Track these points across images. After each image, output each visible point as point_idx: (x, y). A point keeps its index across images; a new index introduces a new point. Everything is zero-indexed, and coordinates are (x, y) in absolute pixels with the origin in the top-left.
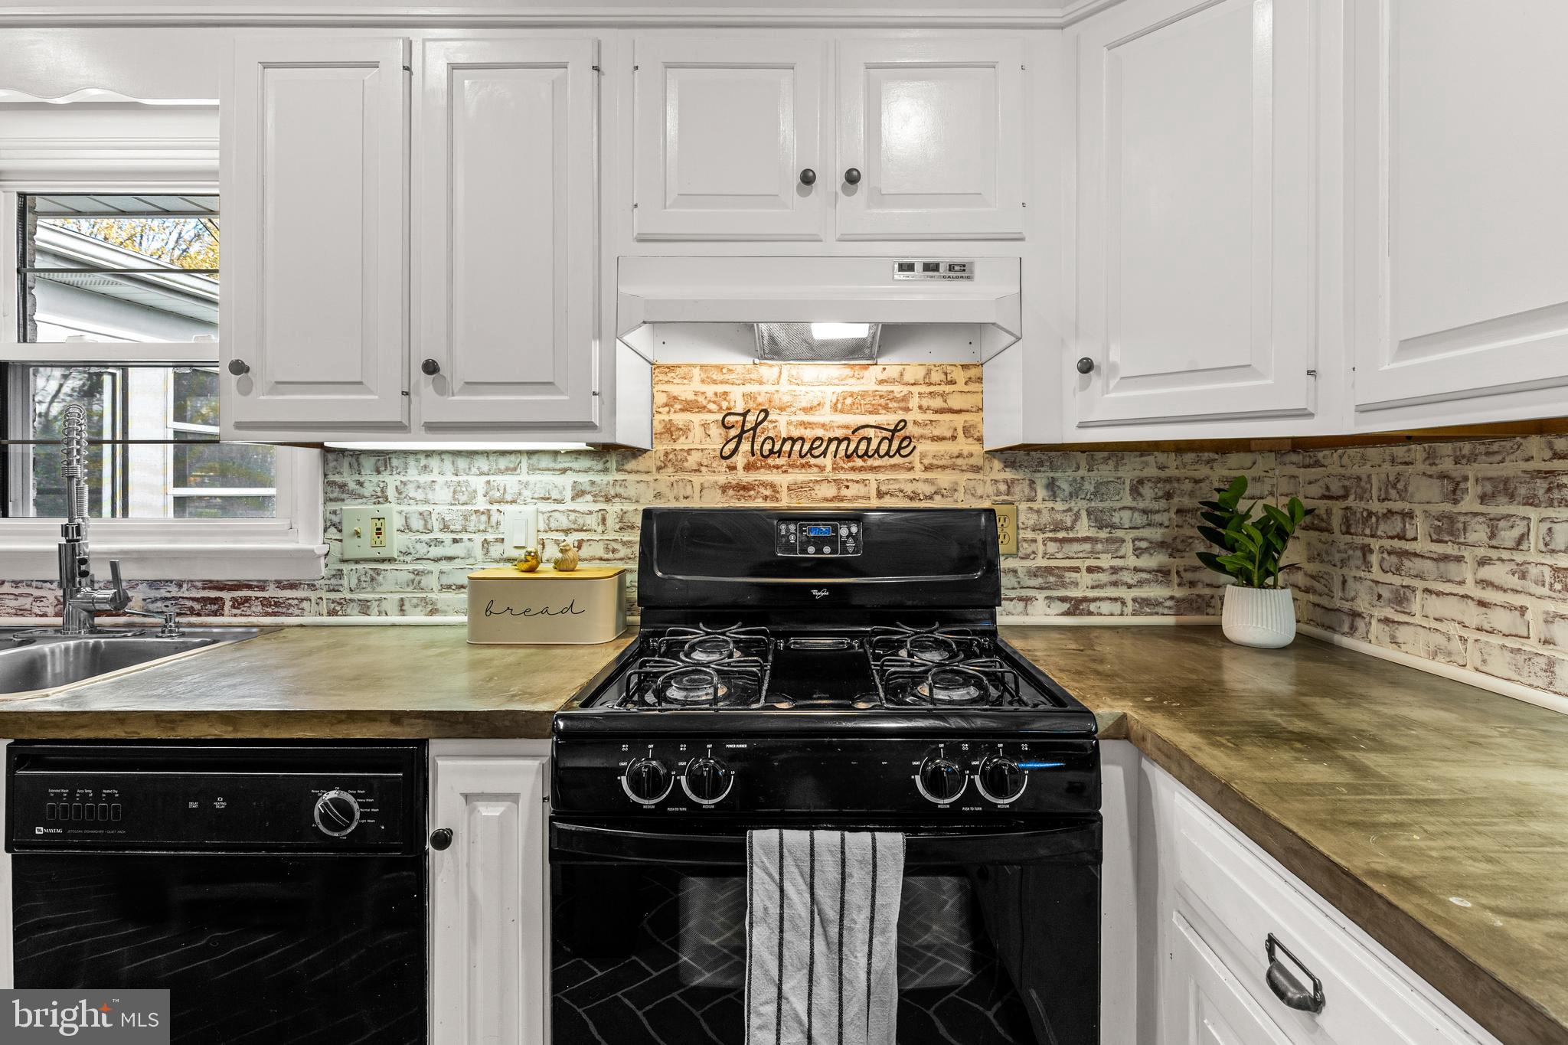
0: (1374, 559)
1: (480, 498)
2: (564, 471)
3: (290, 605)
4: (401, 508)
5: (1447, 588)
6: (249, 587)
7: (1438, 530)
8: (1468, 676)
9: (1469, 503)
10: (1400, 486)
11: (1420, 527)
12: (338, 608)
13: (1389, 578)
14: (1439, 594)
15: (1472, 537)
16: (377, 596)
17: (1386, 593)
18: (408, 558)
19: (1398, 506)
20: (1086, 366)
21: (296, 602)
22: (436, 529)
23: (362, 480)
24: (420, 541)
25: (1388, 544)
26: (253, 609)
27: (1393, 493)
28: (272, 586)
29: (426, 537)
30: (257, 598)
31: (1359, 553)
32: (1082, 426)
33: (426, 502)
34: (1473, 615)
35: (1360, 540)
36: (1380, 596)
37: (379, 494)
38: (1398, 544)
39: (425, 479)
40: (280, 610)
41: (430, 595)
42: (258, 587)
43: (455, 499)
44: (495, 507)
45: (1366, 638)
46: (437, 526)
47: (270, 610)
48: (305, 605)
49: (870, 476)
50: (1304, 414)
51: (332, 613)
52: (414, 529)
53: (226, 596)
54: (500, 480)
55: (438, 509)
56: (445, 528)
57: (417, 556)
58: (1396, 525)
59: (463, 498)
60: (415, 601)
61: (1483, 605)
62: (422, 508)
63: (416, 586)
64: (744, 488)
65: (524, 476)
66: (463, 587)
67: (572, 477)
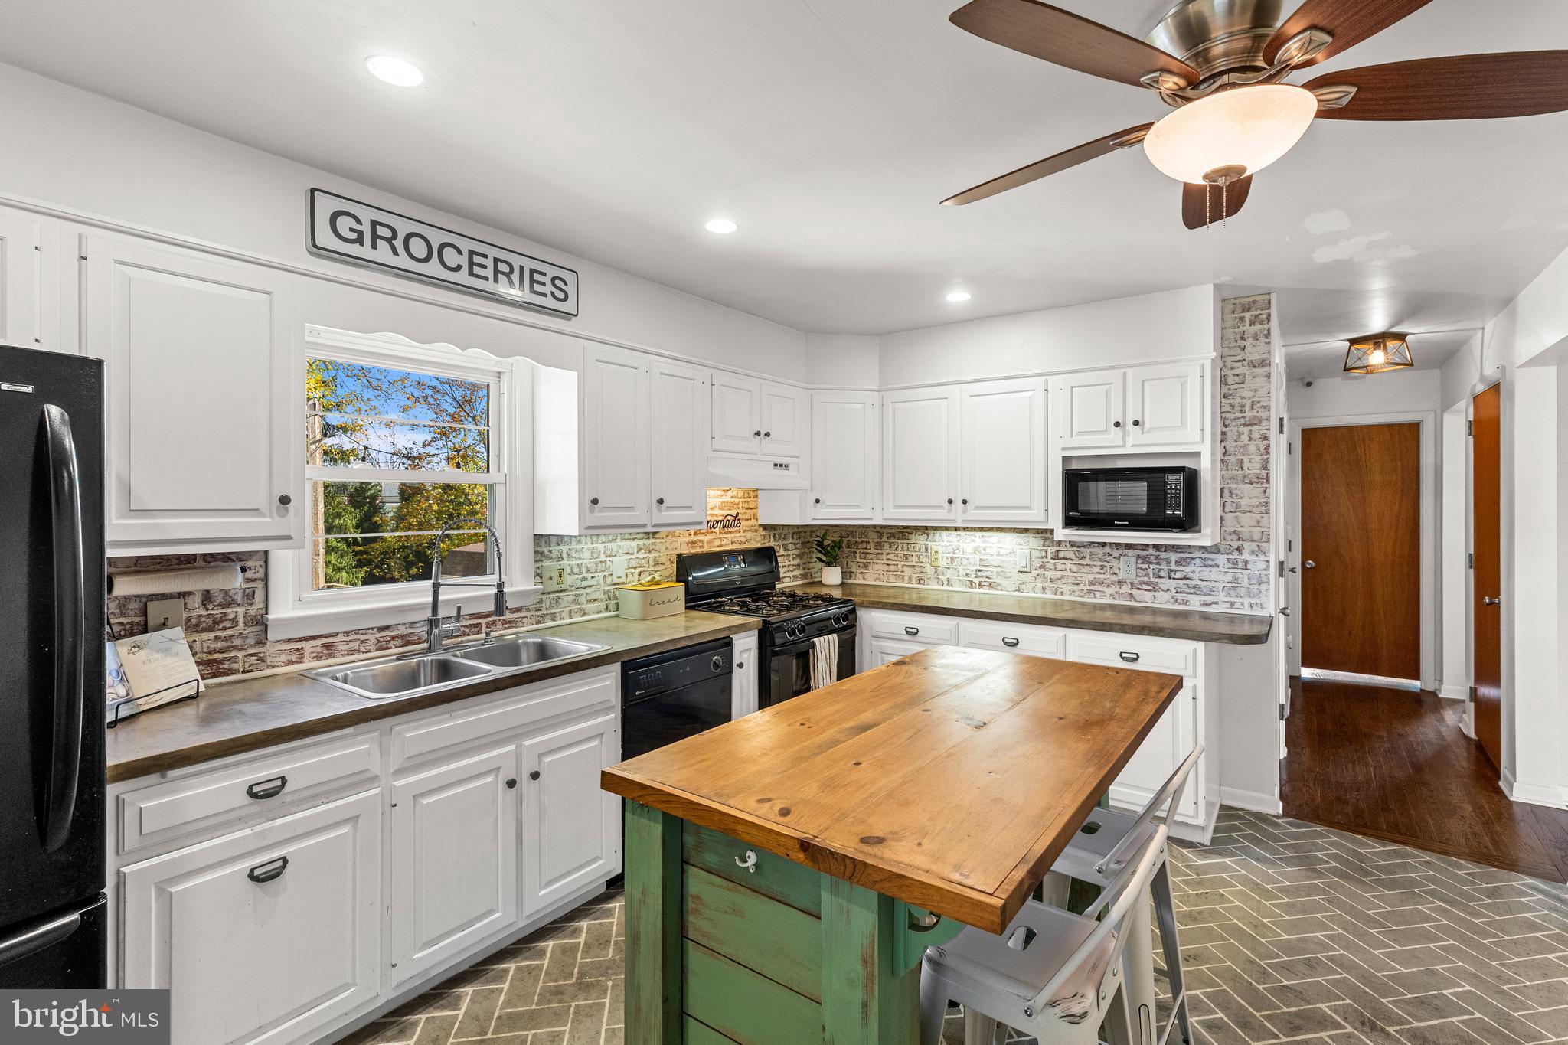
0: (857, 555)
1: (602, 555)
2: (634, 539)
4: (569, 563)
5: (879, 561)
7: (876, 545)
9: (884, 539)
11: (871, 545)
13: (862, 560)
14: (877, 563)
15: (885, 548)
16: (559, 610)
17: (861, 565)
18: (573, 589)
19: (865, 540)
20: (817, 501)
22: (584, 572)
23: (551, 549)
24: (577, 579)
25: (862, 551)
26: (498, 627)
27: (863, 536)
28: (507, 612)
29: (580, 577)
32: (814, 519)
33: (580, 558)
34: (885, 568)
35: (851, 551)
37: (559, 556)
38: (864, 550)
39: (579, 547)
40: (512, 625)
41: (583, 606)
43: (592, 556)
44: (608, 559)
45: (855, 579)
46: (584, 570)
48: (525, 620)
49: (729, 535)
50: (871, 519)
51: (538, 622)
52: (575, 573)
53: (483, 621)
54: (609, 545)
55: (585, 561)
56: (588, 571)
57: (577, 587)
58: (864, 545)
59: (595, 556)
60: (576, 610)
61: (888, 565)
62: (578, 562)
63: (576, 602)
64: (694, 543)
65: (619, 542)
66: (596, 600)
67: (637, 542)
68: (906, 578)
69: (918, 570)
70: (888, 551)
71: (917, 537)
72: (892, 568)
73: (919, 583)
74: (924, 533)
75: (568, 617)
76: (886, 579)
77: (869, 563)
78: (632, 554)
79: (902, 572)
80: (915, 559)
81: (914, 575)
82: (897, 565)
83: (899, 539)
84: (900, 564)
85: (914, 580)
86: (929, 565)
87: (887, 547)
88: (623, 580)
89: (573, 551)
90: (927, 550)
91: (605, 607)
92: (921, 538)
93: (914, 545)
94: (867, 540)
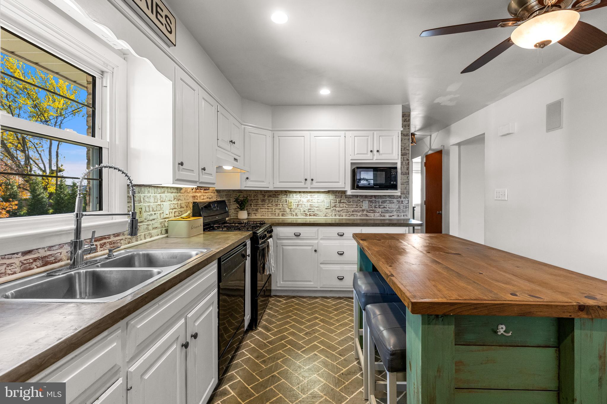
0: (252, 205)
1: (159, 201)
2: (172, 192)
3: (118, 242)
4: (144, 204)
5: (263, 208)
6: (105, 238)
7: (262, 201)
8: (266, 217)
9: (266, 198)
10: (257, 196)
11: (260, 201)
12: (130, 241)
13: (255, 208)
15: (266, 201)
16: (140, 234)
17: (254, 210)
18: (146, 221)
19: (256, 198)
20: (247, 178)
21: (119, 241)
22: (151, 211)
24: (148, 215)
25: (255, 203)
26: (107, 247)
27: (255, 197)
28: (112, 236)
29: (149, 213)
30: (108, 242)
31: (250, 205)
32: (245, 187)
33: (149, 202)
34: (267, 210)
35: (250, 203)
36: (253, 210)
37: (139, 200)
38: (256, 203)
39: (149, 195)
40: (115, 245)
41: (150, 232)
42: (108, 238)
43: (155, 201)
44: (161, 203)
45: (251, 216)
46: (151, 209)
47: (112, 246)
48: (122, 241)
49: (206, 194)
51: (129, 243)
52: (147, 211)
53: (98, 243)
54: (162, 195)
55: (152, 204)
56: (153, 211)
57: (148, 220)
59: (156, 201)
60: (148, 234)
61: (268, 209)
62: (148, 204)
63: (147, 229)
64: (194, 197)
65: (166, 194)
66: (156, 228)
67: (173, 194)
68: (277, 214)
69: (282, 210)
70: (267, 203)
71: (282, 196)
72: (270, 210)
73: (283, 216)
74: (285, 194)
75: (144, 238)
76: (267, 215)
77: (259, 209)
78: (172, 201)
79: (275, 212)
80: (281, 206)
81: (281, 213)
82: (272, 209)
83: (273, 197)
84: (274, 208)
85: (280, 215)
86: (287, 208)
87: (267, 201)
88: (168, 216)
89: (146, 197)
90: (286, 202)
91: (160, 232)
92: (284, 196)
93: (280, 200)
94: (258, 198)
